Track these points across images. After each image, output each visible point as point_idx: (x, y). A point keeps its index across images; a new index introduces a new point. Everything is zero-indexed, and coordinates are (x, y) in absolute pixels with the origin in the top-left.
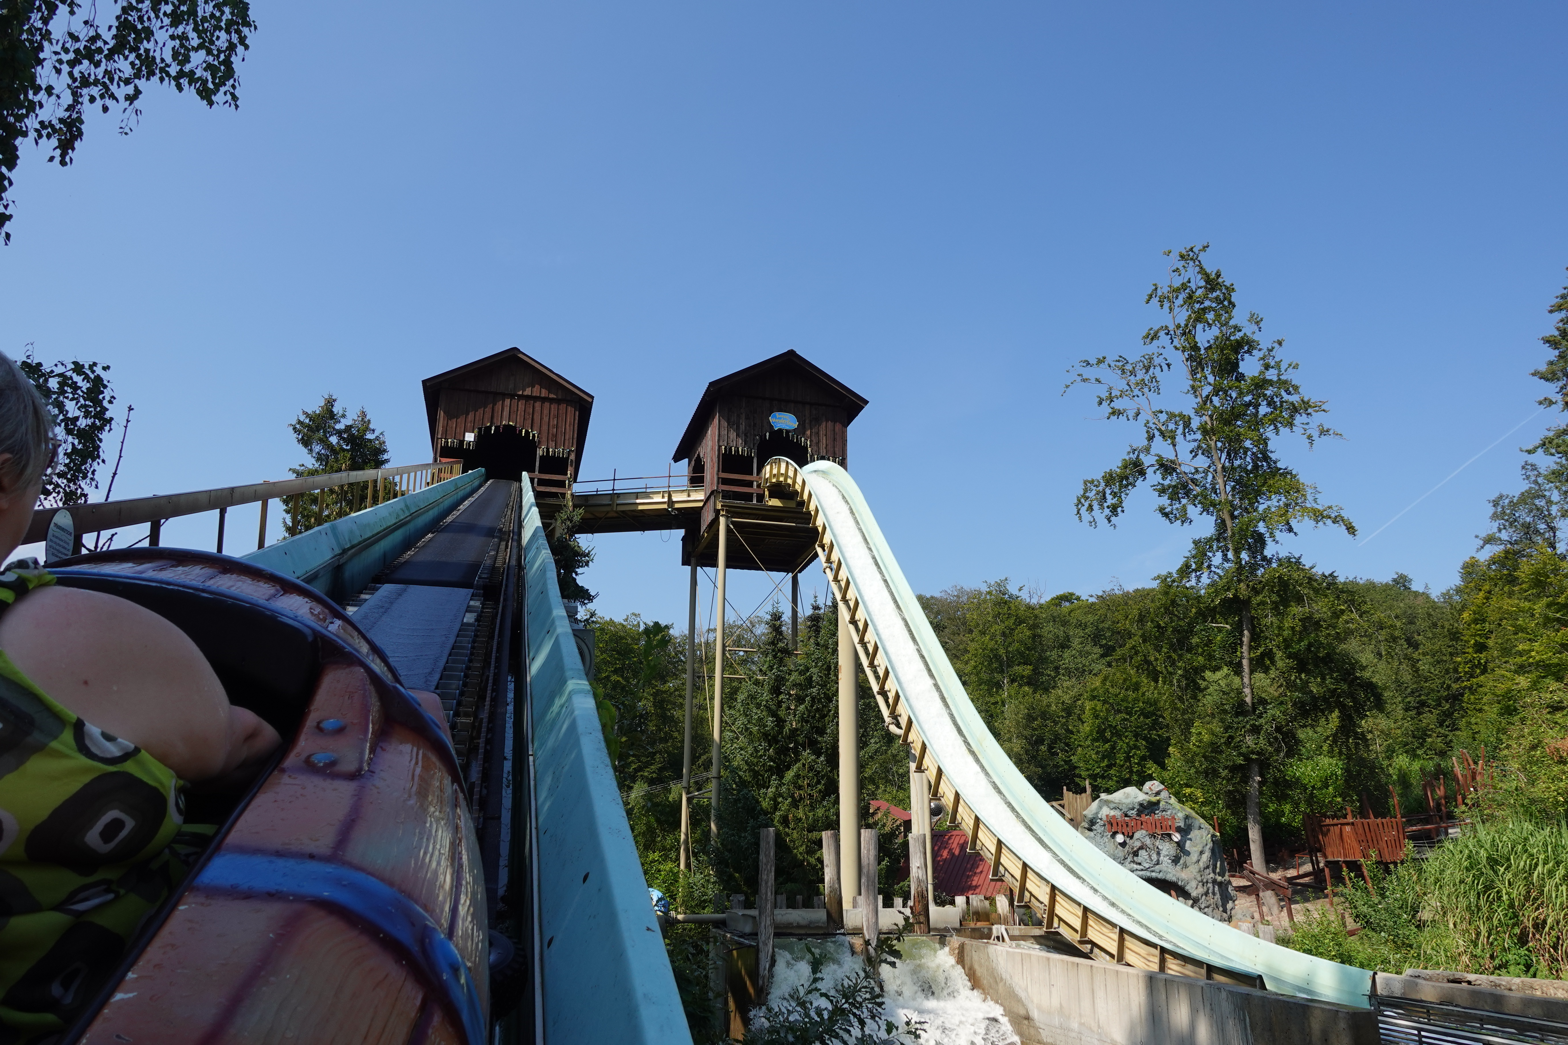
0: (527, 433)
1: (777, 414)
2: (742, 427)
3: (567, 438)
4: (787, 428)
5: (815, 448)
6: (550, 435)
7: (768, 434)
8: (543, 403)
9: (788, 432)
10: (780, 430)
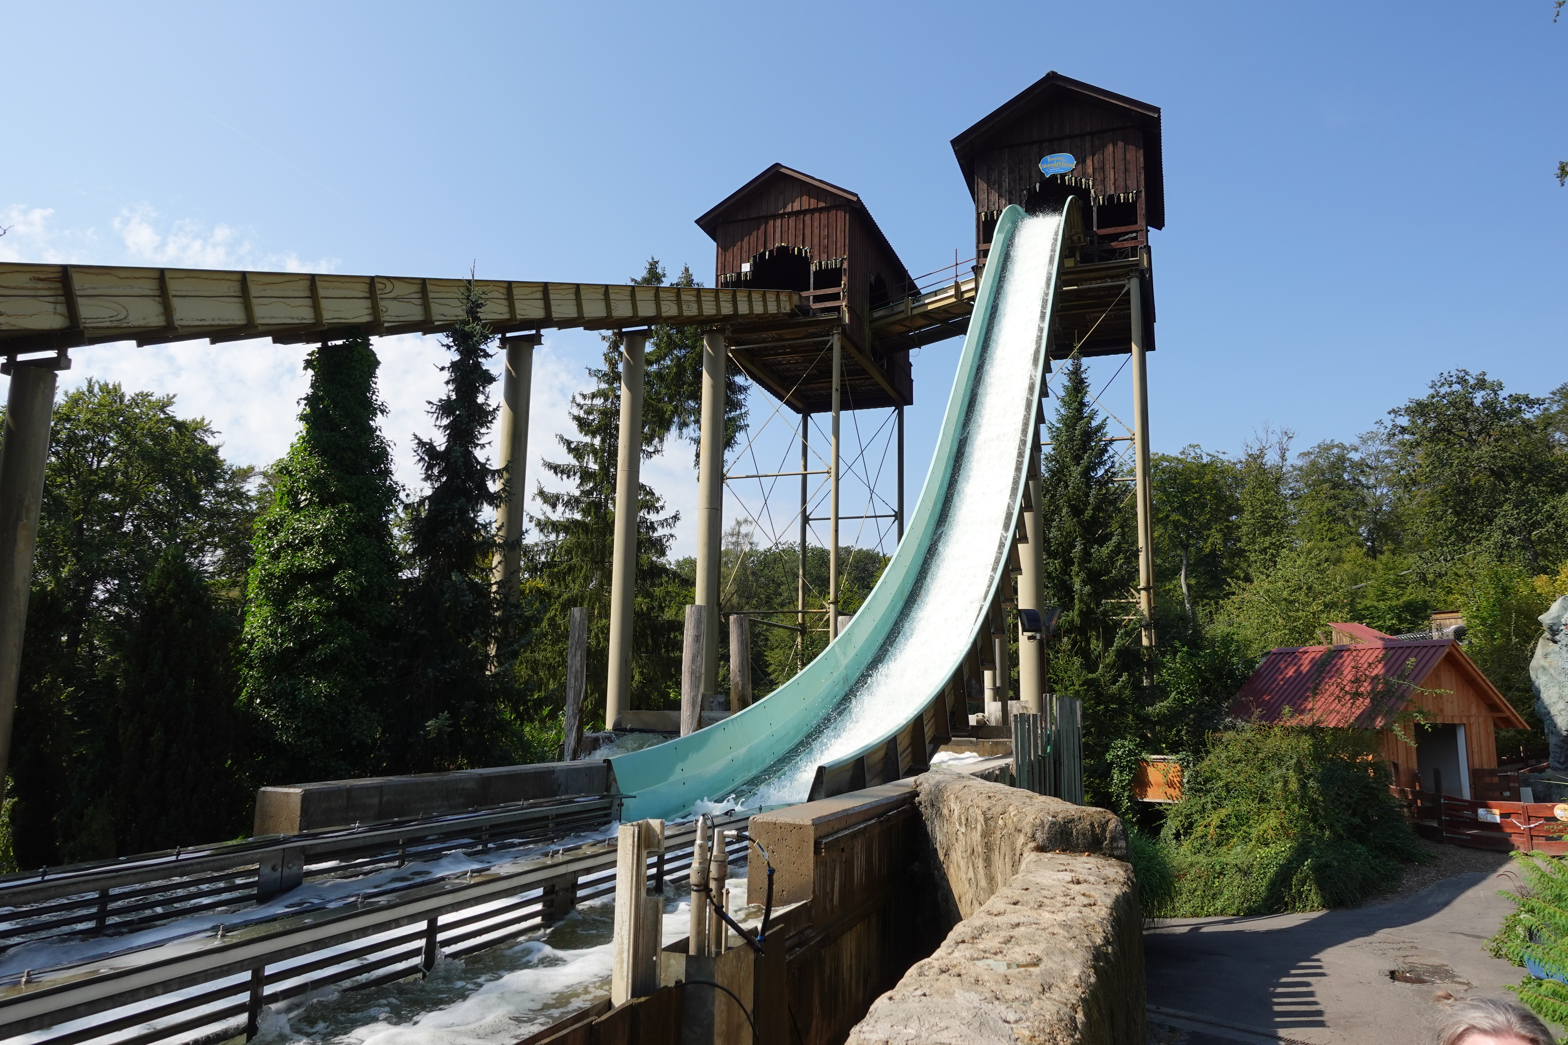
0: (800, 250)
1: (1048, 158)
2: (1006, 185)
3: (838, 246)
4: (1062, 171)
5: (1100, 187)
6: (822, 247)
7: (1038, 185)
8: (813, 214)
9: (1063, 176)
10: (1054, 177)
